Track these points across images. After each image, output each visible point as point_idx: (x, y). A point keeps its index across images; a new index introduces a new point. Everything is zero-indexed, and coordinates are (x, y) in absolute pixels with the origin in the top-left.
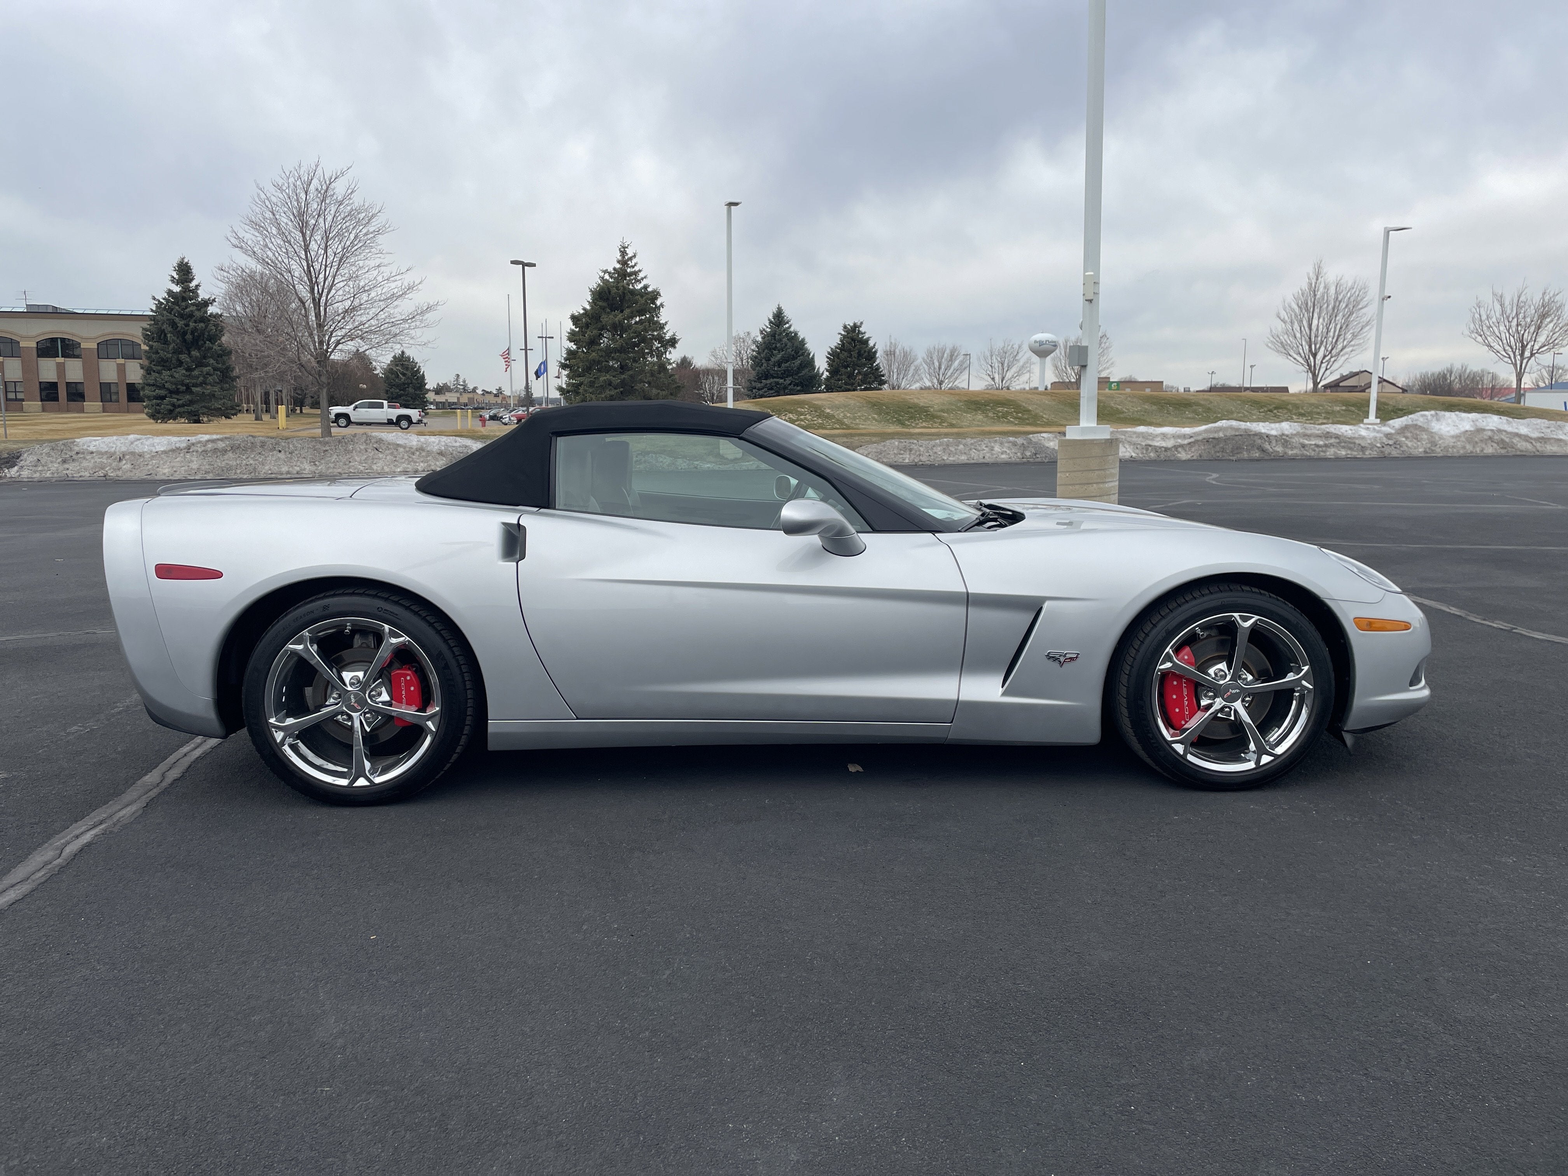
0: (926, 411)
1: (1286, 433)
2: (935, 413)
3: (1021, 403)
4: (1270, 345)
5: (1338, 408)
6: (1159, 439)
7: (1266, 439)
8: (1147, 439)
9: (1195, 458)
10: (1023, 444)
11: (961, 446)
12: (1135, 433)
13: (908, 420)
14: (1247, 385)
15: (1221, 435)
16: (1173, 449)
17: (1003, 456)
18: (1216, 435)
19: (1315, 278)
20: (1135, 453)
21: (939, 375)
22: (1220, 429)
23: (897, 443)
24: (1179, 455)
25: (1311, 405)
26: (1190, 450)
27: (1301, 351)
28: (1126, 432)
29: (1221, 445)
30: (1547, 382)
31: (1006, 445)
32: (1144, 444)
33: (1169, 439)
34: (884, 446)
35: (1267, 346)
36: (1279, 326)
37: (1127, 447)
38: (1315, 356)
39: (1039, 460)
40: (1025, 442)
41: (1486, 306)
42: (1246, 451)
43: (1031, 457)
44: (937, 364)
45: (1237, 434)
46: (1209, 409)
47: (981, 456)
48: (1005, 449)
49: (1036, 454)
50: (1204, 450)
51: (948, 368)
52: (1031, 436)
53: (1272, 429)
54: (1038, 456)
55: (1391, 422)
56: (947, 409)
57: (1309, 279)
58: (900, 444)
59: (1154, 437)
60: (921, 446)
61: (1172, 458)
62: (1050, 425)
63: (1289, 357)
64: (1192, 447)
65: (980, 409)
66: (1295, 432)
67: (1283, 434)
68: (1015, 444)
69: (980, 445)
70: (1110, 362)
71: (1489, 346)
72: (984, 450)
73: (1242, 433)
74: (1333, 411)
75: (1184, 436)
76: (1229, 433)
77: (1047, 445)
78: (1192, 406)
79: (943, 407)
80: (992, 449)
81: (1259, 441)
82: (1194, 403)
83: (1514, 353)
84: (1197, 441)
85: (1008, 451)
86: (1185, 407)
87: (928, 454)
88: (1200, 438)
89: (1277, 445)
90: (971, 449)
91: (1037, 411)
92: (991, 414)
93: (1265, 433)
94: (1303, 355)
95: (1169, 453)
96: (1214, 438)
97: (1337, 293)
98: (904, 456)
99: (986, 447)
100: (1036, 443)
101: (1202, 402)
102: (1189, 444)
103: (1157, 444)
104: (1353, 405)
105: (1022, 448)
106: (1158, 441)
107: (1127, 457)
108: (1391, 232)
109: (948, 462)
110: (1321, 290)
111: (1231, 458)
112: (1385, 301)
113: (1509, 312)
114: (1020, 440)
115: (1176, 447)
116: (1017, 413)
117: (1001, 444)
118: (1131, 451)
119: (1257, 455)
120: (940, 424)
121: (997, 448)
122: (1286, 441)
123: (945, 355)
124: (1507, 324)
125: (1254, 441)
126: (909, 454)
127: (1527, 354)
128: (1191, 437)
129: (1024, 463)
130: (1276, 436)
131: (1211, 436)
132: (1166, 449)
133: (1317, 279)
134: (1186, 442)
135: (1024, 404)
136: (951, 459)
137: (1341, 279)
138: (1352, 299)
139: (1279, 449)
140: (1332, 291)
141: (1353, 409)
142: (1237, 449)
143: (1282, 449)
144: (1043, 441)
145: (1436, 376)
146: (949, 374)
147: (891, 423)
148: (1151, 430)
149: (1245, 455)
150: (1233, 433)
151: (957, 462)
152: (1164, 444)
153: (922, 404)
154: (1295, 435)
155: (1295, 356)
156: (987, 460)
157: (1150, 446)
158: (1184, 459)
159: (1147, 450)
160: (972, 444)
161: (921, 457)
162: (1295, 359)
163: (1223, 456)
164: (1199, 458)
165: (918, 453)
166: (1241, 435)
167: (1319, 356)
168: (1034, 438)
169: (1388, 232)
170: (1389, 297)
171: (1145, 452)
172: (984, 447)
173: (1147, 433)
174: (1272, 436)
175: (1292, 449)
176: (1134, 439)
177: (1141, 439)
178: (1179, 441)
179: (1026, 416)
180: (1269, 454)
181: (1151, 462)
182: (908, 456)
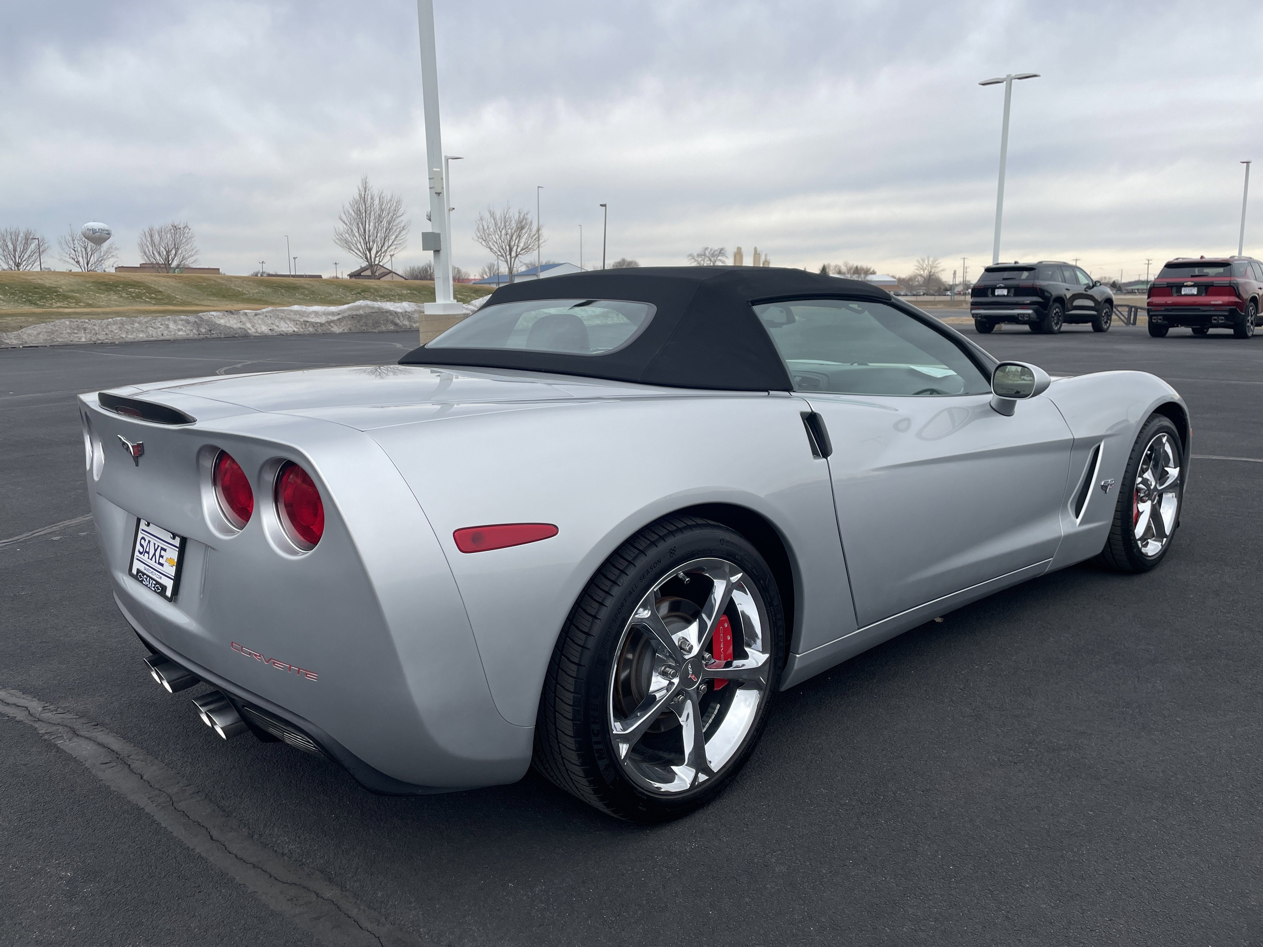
0: (56, 292)
1: (408, 310)
2: (66, 294)
3: (150, 285)
4: (337, 241)
5: (405, 292)
6: (313, 316)
7: (396, 315)
8: (304, 316)
9: (346, 331)
10: (195, 322)
11: (136, 325)
12: (291, 311)
13: (39, 300)
14: (293, 273)
15: (361, 312)
16: (327, 324)
17: (181, 333)
18: (358, 313)
19: (364, 190)
20: (296, 328)
21: (15, 257)
22: (360, 308)
23: (67, 323)
24: (332, 329)
25: (386, 289)
26: (340, 325)
27: (360, 247)
28: (284, 310)
29: (364, 321)
30: (488, 275)
31: (180, 322)
32: (302, 320)
33: (321, 315)
34: (54, 326)
35: (335, 241)
36: (341, 227)
37: (289, 323)
38: (370, 250)
39: (215, 336)
40: (196, 320)
41: (486, 219)
42: (384, 325)
43: (206, 333)
44: (11, 247)
45: (373, 311)
46: (313, 291)
47: (160, 334)
48: (180, 327)
49: (210, 331)
50: (352, 324)
51: (24, 250)
52: (201, 314)
53: (397, 307)
54: (213, 332)
55: (473, 302)
56: (78, 290)
57: (359, 190)
58: (72, 324)
59: (309, 314)
60: (95, 325)
61: (328, 332)
62: (187, 305)
63: (351, 251)
64: (340, 322)
65: (111, 290)
66: (413, 310)
67: (406, 312)
68: (188, 322)
69: (155, 323)
70: (195, 251)
71: (491, 249)
72: (159, 328)
73: (377, 311)
74: (403, 294)
75: (333, 314)
76: (368, 311)
77: (218, 322)
78: (299, 289)
79: (72, 288)
80: (167, 327)
81: (391, 317)
82: (300, 287)
83: (506, 254)
84: (344, 318)
85: (184, 329)
86: (294, 290)
87: (104, 333)
88: (346, 315)
89: (404, 320)
90: (147, 327)
91: (169, 292)
92: (124, 295)
93: (393, 311)
94: (361, 250)
95: (324, 328)
96: (357, 315)
97: (381, 204)
98: (79, 335)
99: (161, 325)
100: (207, 321)
101: (306, 286)
102: (339, 319)
103: (313, 320)
104: (414, 290)
105: (196, 326)
106: (313, 318)
107: (290, 332)
108: (449, 160)
109: (128, 340)
110: (369, 200)
111: (374, 330)
112: (451, 212)
113: (499, 224)
114: (192, 318)
115: (329, 323)
116: (150, 294)
117: (175, 322)
118: (293, 327)
119: (392, 328)
120: (77, 303)
121: (172, 326)
122: (410, 317)
123: (20, 239)
124: (499, 233)
125: (387, 317)
126: (85, 333)
127: (513, 254)
128: (339, 314)
129: (199, 340)
130: (402, 313)
131: (355, 313)
132: (322, 325)
133: (365, 192)
134: (335, 318)
135: (153, 286)
136: (129, 336)
137: (382, 193)
138: (392, 209)
139: (406, 323)
140: (377, 202)
141: (415, 292)
142: (376, 323)
143: (409, 323)
144: (213, 318)
145: (421, 268)
146: (26, 256)
147: (21, 303)
148: (304, 308)
149: (384, 328)
150: (370, 311)
151: (137, 340)
152: (318, 320)
153: (48, 285)
154: (414, 312)
155: (356, 251)
156: (167, 337)
157: (308, 322)
158: (338, 332)
159: (306, 325)
160: (146, 322)
161: (98, 336)
162: (356, 253)
163: (367, 329)
164: (349, 331)
165: (93, 332)
166: (376, 312)
167: (373, 252)
168: (205, 316)
169: (448, 160)
170: (454, 209)
171: (304, 327)
172: (159, 325)
173: (302, 311)
174: (399, 313)
175: (415, 322)
176: (293, 317)
177: (298, 316)
178: (330, 317)
179: (159, 297)
180: (400, 327)
181: (311, 335)
182: (83, 335)
